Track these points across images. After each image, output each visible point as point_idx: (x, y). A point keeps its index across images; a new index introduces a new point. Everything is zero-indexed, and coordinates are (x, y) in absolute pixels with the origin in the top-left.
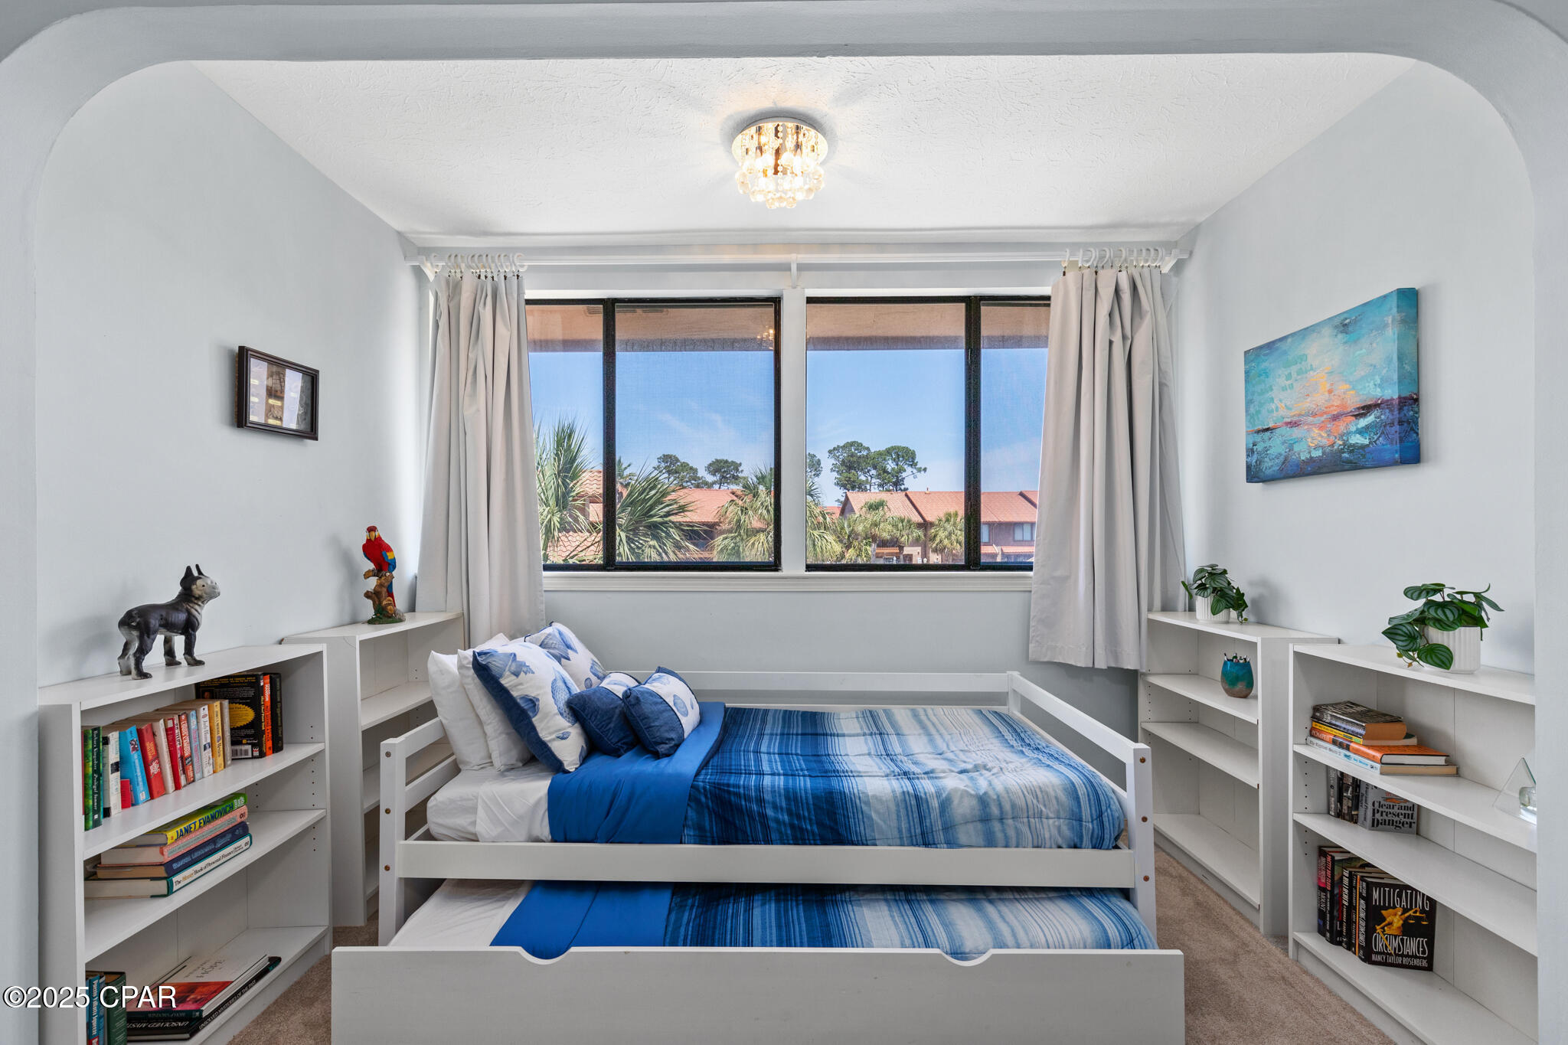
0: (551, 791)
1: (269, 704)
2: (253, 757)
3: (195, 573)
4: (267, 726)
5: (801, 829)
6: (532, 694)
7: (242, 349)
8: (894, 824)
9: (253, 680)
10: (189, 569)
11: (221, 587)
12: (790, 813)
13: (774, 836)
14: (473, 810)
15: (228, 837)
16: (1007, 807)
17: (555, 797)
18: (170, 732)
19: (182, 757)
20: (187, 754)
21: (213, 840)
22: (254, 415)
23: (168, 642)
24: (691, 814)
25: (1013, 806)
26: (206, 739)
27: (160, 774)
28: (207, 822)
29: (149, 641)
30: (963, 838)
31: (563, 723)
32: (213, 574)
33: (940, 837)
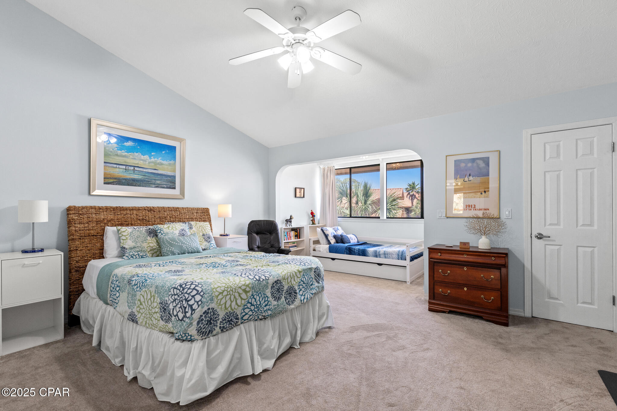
0: (329, 246)
4: (298, 235)
5: (360, 254)
6: (328, 234)
8: (372, 254)
11: (294, 217)
12: (358, 251)
13: (356, 254)
14: (320, 248)
16: (388, 253)
17: (329, 247)
18: (289, 233)
21: (293, 246)
23: (289, 223)
24: (346, 250)
25: (389, 253)
28: (293, 244)
30: (381, 257)
31: (332, 238)
33: (378, 256)
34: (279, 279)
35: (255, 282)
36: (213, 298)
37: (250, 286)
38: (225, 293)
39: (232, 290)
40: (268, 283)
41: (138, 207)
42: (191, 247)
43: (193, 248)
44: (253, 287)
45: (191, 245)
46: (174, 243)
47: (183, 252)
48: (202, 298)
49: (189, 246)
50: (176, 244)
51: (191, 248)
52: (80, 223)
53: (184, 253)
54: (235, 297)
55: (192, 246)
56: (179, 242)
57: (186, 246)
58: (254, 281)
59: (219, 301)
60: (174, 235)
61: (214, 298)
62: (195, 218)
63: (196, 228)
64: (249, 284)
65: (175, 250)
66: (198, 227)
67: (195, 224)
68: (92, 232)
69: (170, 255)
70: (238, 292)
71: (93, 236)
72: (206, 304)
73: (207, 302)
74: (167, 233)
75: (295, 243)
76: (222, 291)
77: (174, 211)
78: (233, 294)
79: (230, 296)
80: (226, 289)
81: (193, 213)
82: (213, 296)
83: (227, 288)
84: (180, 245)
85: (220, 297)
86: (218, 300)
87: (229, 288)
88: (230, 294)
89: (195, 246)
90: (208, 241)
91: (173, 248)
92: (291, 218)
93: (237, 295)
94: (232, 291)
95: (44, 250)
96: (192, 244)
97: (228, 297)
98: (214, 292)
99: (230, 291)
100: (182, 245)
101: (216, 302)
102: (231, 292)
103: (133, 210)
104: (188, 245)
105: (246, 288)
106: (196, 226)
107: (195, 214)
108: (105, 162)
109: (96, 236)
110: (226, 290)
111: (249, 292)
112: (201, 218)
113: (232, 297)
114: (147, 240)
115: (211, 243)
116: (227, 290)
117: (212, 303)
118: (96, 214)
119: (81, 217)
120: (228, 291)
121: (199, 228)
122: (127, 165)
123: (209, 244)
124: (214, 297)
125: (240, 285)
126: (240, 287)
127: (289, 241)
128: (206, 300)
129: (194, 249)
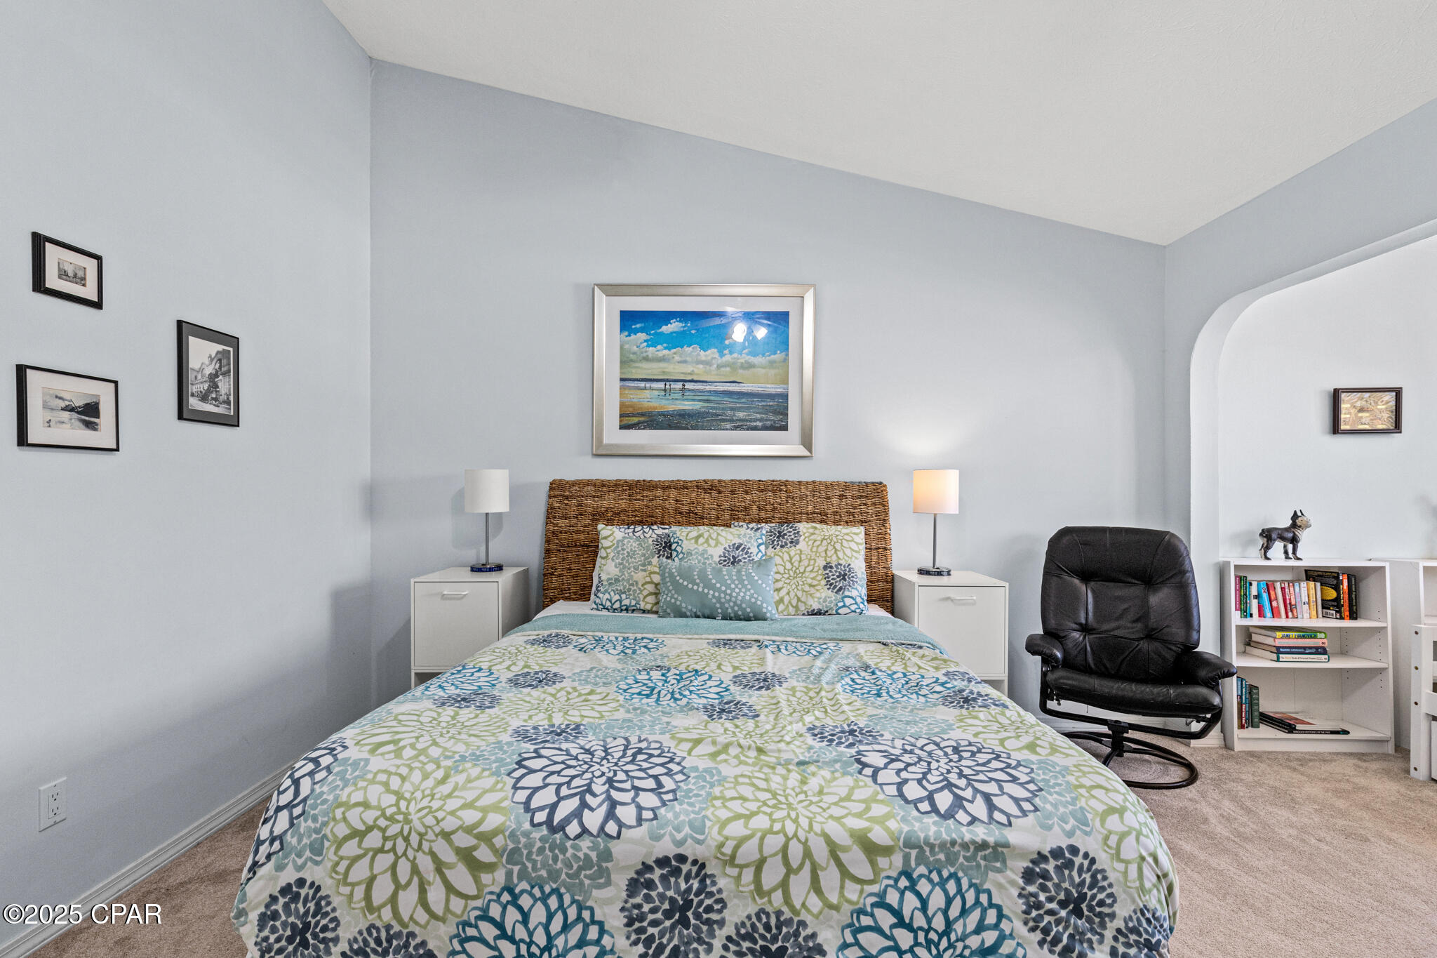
1: (1347, 591)
2: (1337, 618)
3: (1299, 514)
7: (1335, 390)
9: (1336, 575)
10: (1295, 512)
15: (1314, 650)
19: (1290, 603)
20: (1293, 603)
21: (1305, 648)
22: (1345, 424)
26: (1305, 599)
27: (1278, 607)
28: (1299, 637)
29: (1271, 544)
32: (1309, 515)
34: (689, 850)
35: (530, 833)
36: (322, 844)
37: (499, 841)
38: (374, 840)
39: (405, 833)
40: (606, 855)
41: (684, 481)
42: (733, 599)
43: (739, 602)
44: (516, 851)
45: (734, 594)
46: (685, 583)
47: (707, 612)
48: (290, 827)
49: (725, 598)
50: (690, 586)
51: (732, 604)
52: (565, 517)
53: (711, 617)
54: (415, 870)
55: (736, 597)
56: (698, 581)
57: (717, 594)
58: (527, 826)
59: (344, 864)
60: (707, 558)
61: (327, 844)
62: (834, 512)
63: (810, 543)
64: (497, 832)
65: (684, 605)
66: (815, 541)
67: (811, 531)
68: (582, 537)
69: (672, 615)
70: (432, 854)
71: (583, 546)
72: (294, 860)
73: (300, 851)
74: (689, 553)
75: (1315, 637)
76: (363, 828)
77: (774, 492)
78: (410, 853)
79: (391, 857)
80: (382, 823)
81: (829, 498)
82: (325, 836)
83: (387, 819)
84: (700, 589)
85: (351, 848)
86: (342, 858)
87: (398, 822)
88: (393, 849)
89: (747, 598)
90: (835, 586)
91: (680, 598)
92: (1297, 522)
93: (425, 863)
94: (406, 839)
95: (504, 568)
96: (737, 590)
97: (384, 861)
98: (334, 819)
99: (394, 837)
100: (706, 591)
101: (329, 865)
102: (400, 841)
103: (669, 487)
104: (725, 592)
105: (475, 848)
106: (812, 537)
107: (835, 501)
108: (622, 380)
109: (588, 546)
110: (380, 828)
111: (490, 867)
112: (853, 514)
113: (404, 869)
114: (650, 563)
115: (847, 593)
116: (383, 830)
117: (317, 863)
118: (594, 497)
119: (566, 504)
120: (389, 833)
121: (818, 543)
122: (668, 380)
123: (839, 597)
124: (328, 840)
125: (449, 824)
126: (446, 835)
127: (1282, 622)
128: (300, 841)
129: (745, 609)
